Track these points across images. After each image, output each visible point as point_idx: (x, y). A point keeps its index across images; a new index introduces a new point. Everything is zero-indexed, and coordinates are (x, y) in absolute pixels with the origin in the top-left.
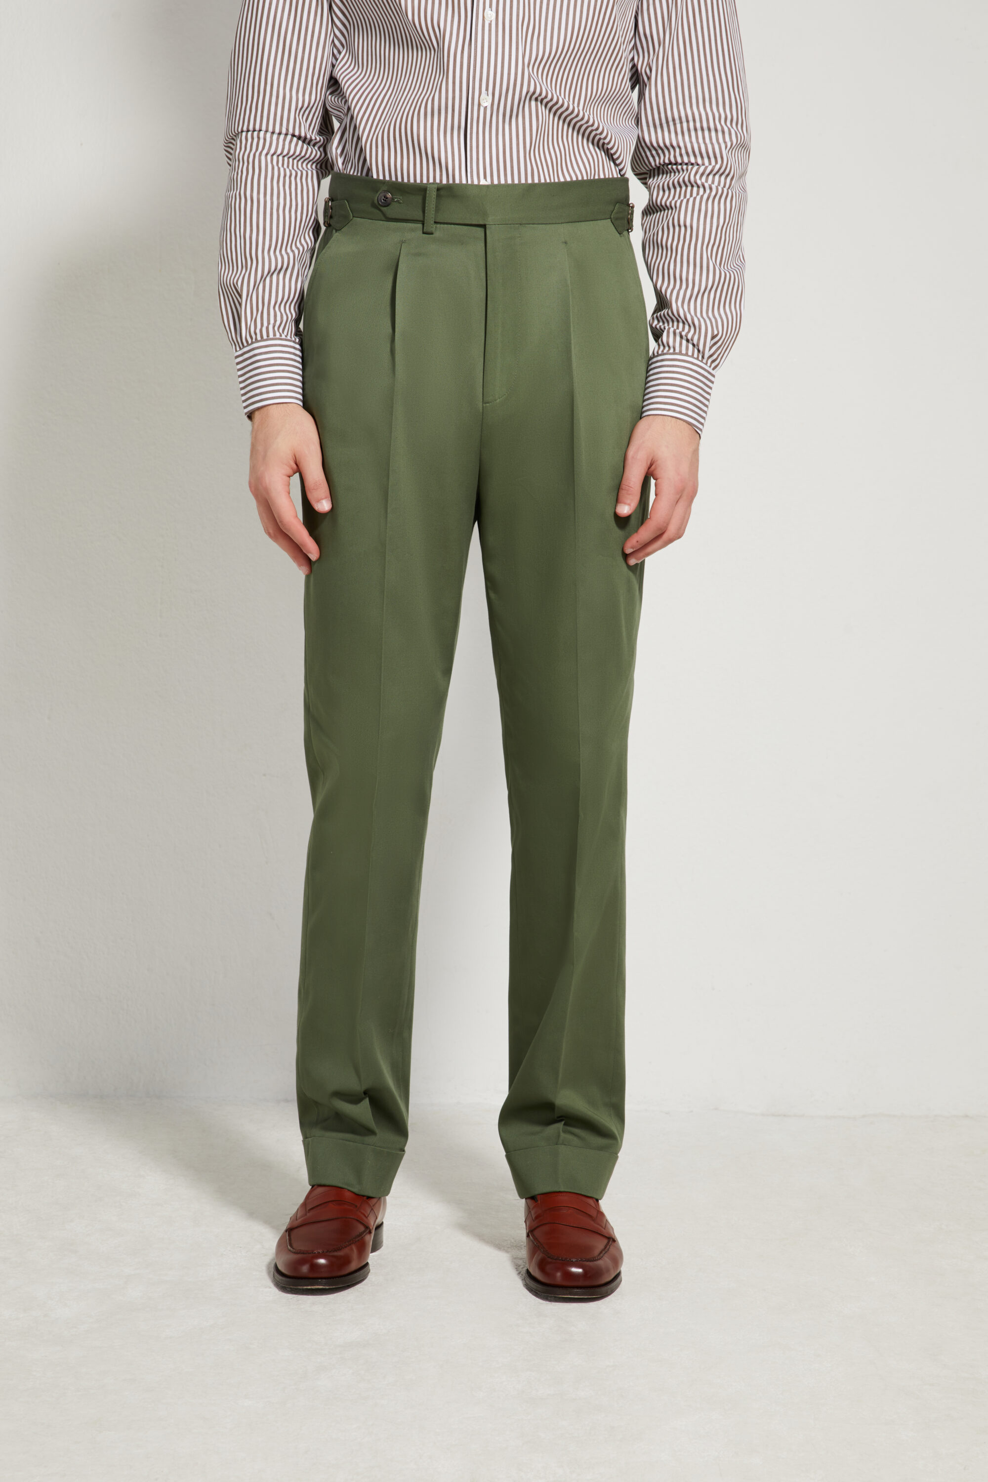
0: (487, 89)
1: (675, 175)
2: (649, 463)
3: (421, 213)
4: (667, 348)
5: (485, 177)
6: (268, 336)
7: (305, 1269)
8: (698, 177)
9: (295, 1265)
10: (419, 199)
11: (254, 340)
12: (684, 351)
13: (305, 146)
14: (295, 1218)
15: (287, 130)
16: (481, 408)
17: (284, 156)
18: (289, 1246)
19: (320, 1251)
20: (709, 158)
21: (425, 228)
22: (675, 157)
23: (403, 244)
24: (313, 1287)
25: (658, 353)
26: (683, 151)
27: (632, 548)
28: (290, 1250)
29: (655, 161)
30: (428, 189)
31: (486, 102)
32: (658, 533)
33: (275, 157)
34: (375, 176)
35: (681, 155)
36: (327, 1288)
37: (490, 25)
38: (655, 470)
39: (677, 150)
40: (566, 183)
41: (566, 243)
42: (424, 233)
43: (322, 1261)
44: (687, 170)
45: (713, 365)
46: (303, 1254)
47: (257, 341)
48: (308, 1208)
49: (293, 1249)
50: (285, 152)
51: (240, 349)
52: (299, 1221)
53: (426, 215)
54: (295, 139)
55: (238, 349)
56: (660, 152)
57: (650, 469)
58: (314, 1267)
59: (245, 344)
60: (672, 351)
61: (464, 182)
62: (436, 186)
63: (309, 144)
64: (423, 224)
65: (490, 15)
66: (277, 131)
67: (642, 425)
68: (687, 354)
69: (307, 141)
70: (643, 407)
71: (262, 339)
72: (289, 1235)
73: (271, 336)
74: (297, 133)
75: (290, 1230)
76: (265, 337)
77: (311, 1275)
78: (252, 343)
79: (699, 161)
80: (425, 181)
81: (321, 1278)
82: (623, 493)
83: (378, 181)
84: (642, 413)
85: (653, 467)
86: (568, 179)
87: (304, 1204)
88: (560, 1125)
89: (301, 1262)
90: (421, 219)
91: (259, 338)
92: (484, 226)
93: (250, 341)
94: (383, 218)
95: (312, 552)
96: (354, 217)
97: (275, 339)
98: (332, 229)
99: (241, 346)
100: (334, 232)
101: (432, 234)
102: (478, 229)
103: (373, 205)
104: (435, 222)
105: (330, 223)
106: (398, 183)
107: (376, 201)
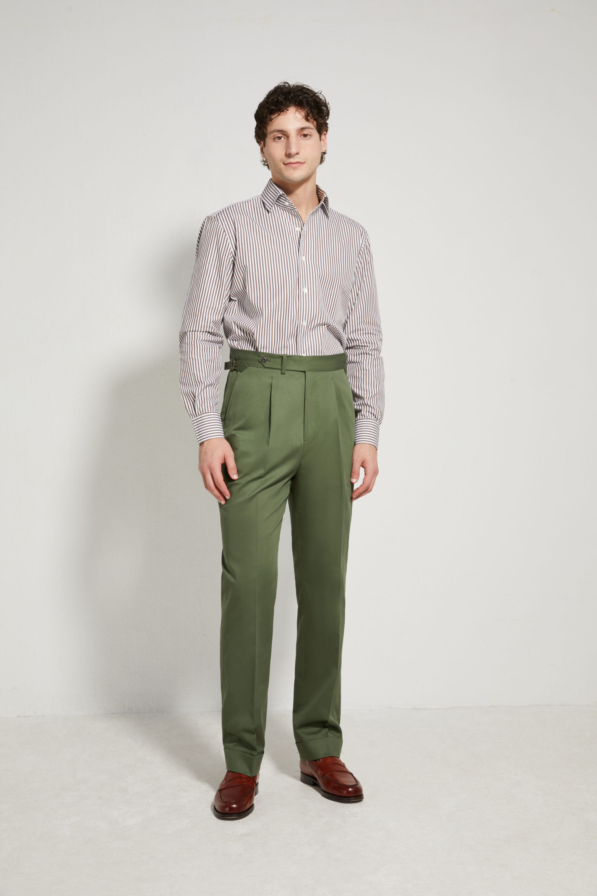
0: (305, 320)
1: (358, 350)
2: (362, 462)
3: (281, 366)
4: (363, 417)
5: (304, 353)
6: (208, 411)
7: (227, 809)
8: (369, 351)
9: (223, 808)
10: (280, 361)
11: (202, 413)
12: (371, 418)
13: (213, 337)
14: (222, 785)
15: (206, 330)
16: (303, 443)
17: (203, 341)
18: (220, 799)
19: (234, 802)
20: (372, 344)
21: (282, 372)
22: (359, 343)
23: (273, 378)
24: (231, 818)
25: (360, 418)
26: (362, 341)
27: (356, 496)
28: (220, 801)
29: (349, 345)
30: (283, 357)
31: (305, 324)
32: (367, 489)
33: (202, 341)
34: (259, 351)
35: (361, 343)
36: (237, 817)
37: (306, 294)
38: (364, 464)
39: (360, 341)
40: (332, 356)
41: (333, 379)
42: (281, 374)
43: (234, 806)
44: (364, 348)
45: (379, 423)
46: (227, 803)
47: (203, 414)
48: (228, 780)
49: (222, 800)
50: (203, 339)
51: (195, 417)
52: (224, 786)
53: (283, 367)
54: (207, 333)
55: (194, 417)
56: (352, 341)
57: (363, 464)
58: (231, 809)
59: (198, 415)
60: (366, 418)
61: (296, 354)
62: (287, 356)
63: (213, 335)
64: (281, 370)
65: (306, 290)
66: (202, 331)
67: (357, 447)
68: (372, 419)
69: (212, 334)
70: (355, 440)
71: (206, 413)
72: (220, 793)
73: (210, 411)
74: (208, 330)
75: (220, 791)
76: (207, 412)
77: (230, 812)
78: (201, 414)
79: (368, 345)
80: (283, 354)
81: (235, 814)
82: (353, 474)
83: (261, 353)
84: (355, 442)
85: (364, 463)
86: (333, 354)
87: (226, 778)
88: (327, 730)
89: (226, 806)
90: (281, 368)
91: (204, 412)
92: (305, 372)
93: (200, 414)
94: (263, 367)
95: (227, 496)
96: (248, 366)
97: (210, 412)
98: (237, 371)
99: (196, 416)
100: (239, 372)
101: (284, 374)
102: (302, 373)
103: (259, 362)
104: (286, 370)
105: (236, 369)
106: (270, 354)
107: (260, 360)
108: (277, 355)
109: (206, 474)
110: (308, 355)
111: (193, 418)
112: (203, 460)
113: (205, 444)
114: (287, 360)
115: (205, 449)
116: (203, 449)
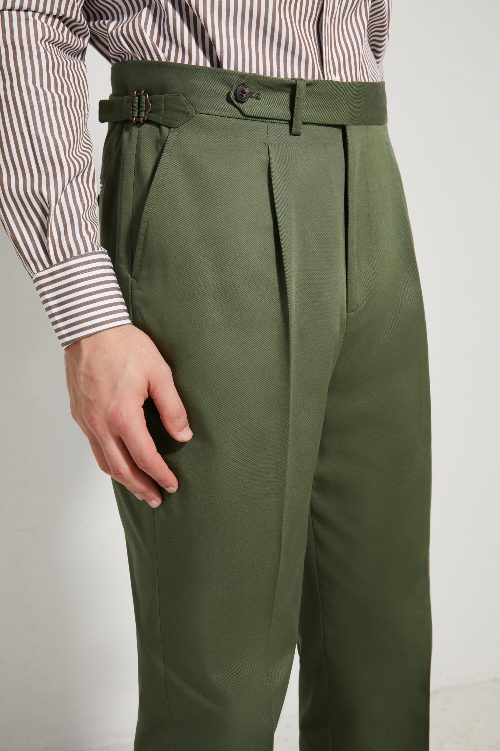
3: (289, 113)
6: (86, 250)
10: (285, 97)
11: (69, 257)
16: (346, 318)
21: (294, 128)
23: (271, 148)
30: (298, 85)
42: (290, 134)
47: (72, 257)
51: (45, 268)
53: (295, 114)
59: (54, 262)
61: (322, 78)
62: (306, 83)
64: (290, 124)
71: (80, 255)
73: (90, 250)
76: (83, 252)
78: (66, 260)
80: (295, 76)
83: (228, 72)
90: (288, 118)
91: (75, 254)
92: (343, 128)
93: (61, 259)
94: (240, 115)
95: (172, 486)
96: (196, 113)
97: (91, 254)
98: (159, 125)
99: (47, 265)
100: (165, 130)
101: (299, 135)
102: (336, 130)
103: (229, 100)
104: (303, 123)
105: (150, 119)
106: (260, 77)
107: (232, 96)
108: (282, 80)
109: (102, 440)
110: (345, 80)
111: (38, 271)
112: (88, 401)
113: (85, 345)
114: (307, 93)
115: (89, 367)
116: (83, 368)
